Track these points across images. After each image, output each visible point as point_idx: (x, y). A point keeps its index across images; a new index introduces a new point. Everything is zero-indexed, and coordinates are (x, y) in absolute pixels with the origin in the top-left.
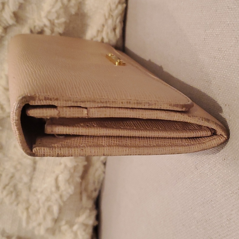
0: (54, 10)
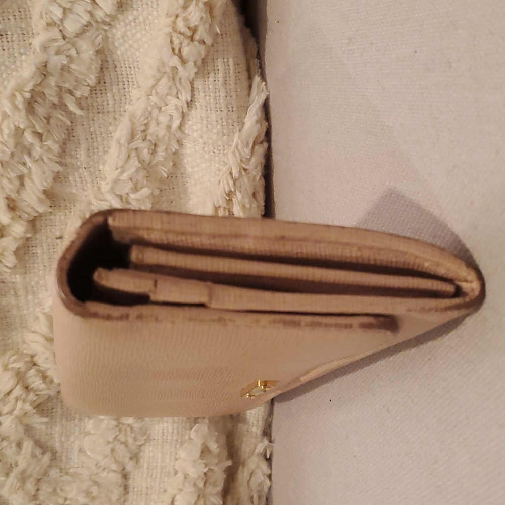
0: (125, 176)
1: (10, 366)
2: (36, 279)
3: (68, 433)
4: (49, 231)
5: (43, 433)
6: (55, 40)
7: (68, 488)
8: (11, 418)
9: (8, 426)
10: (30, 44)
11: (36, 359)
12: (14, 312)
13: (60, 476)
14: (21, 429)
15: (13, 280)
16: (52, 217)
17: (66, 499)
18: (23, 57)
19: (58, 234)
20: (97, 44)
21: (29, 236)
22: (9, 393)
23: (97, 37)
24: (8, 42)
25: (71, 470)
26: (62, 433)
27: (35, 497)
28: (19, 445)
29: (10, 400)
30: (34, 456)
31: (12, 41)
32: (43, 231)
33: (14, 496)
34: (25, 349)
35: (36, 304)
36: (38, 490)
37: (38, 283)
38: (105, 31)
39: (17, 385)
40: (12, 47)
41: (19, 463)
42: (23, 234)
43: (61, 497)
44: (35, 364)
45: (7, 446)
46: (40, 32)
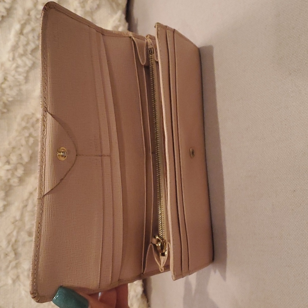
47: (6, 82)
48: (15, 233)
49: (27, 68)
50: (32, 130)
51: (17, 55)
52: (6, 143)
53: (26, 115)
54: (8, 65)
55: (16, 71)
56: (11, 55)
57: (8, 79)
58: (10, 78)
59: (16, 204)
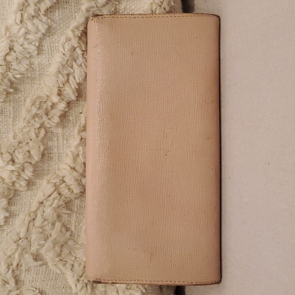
1: (51, 181)
2: (69, 131)
3: (79, 221)
4: (76, 109)
5: (66, 220)
6: (93, 7)
7: (77, 252)
8: (50, 208)
9: (49, 212)
10: (80, 8)
11: (65, 179)
12: (55, 151)
13: (74, 245)
14: (55, 215)
15: (57, 132)
16: (78, 102)
17: (76, 258)
18: (76, 14)
19: (80, 111)
20: (112, 11)
21: (67, 110)
22: (50, 196)
23: (112, 8)
24: (69, 6)
25: (80, 242)
26: (76, 221)
27: (59, 255)
28: (53, 224)
29: (50, 199)
30: (61, 231)
31: (71, 6)
32: (73, 109)
33: (48, 253)
34: (59, 173)
35: (68, 146)
36: (61, 252)
37: (70, 134)
38: (116, 5)
39: (54, 191)
40: (71, 8)
41: (52, 235)
42: (64, 108)
43: (74, 256)
44: (64, 182)
45: (47, 224)
46: (85, 3)
47: (12, 53)
48: (17, 256)
49: (39, 35)
50: (45, 118)
51: (25, 16)
52: (11, 135)
53: (39, 97)
54: (15, 29)
55: (25, 39)
56: (19, 15)
57: (15, 48)
58: (17, 48)
59: (22, 216)
